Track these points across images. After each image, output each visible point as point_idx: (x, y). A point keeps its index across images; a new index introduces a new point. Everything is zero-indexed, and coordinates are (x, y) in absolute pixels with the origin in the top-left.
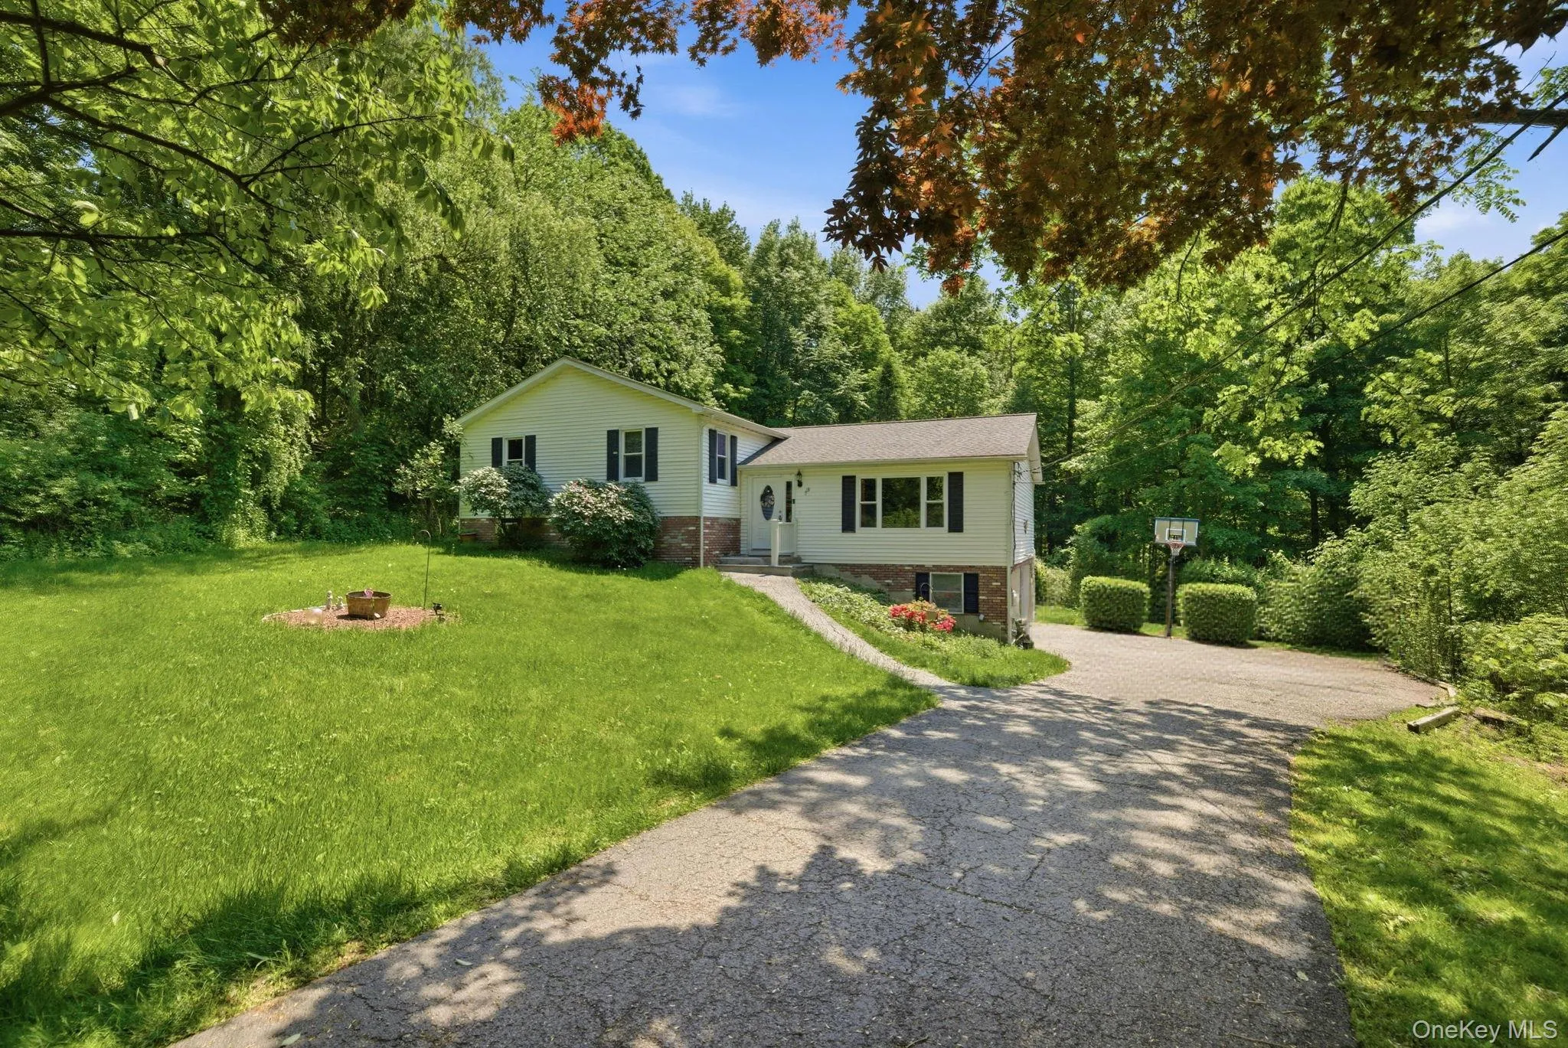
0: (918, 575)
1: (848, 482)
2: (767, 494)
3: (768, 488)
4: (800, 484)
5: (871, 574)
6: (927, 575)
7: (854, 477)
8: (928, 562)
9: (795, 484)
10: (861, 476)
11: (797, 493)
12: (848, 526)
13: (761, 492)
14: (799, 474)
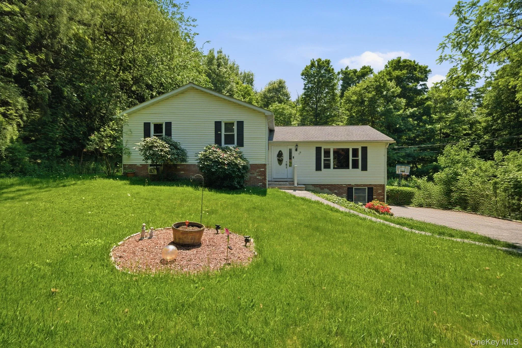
0: (348, 188)
1: (318, 150)
2: (280, 154)
3: (280, 151)
4: (296, 150)
5: (328, 188)
6: (352, 188)
7: (321, 148)
8: (353, 183)
9: (293, 151)
10: (324, 147)
11: (294, 153)
12: (318, 168)
13: (277, 153)
14: (297, 145)
